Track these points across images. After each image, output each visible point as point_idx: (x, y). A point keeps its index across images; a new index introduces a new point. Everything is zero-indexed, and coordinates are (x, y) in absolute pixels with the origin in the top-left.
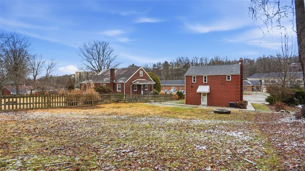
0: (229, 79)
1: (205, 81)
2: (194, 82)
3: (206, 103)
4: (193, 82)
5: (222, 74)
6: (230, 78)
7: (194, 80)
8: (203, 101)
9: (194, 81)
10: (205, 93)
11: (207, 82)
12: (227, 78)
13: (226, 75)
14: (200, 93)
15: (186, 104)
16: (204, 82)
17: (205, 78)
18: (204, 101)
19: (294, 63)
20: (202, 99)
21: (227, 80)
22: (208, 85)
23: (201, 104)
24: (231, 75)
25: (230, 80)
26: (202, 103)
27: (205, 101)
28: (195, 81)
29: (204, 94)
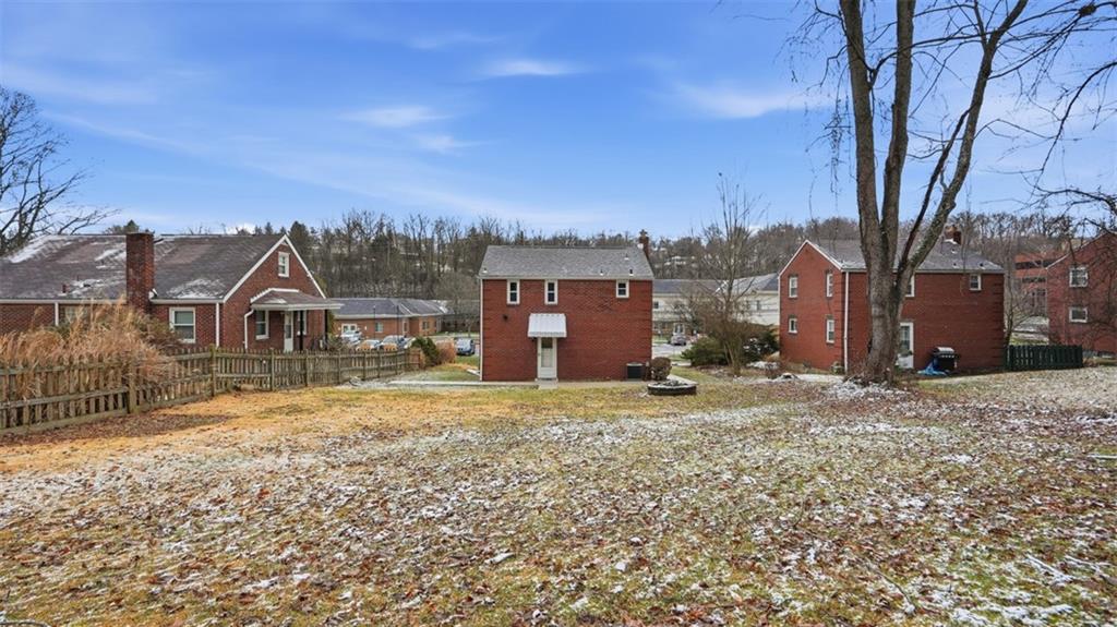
0: (622, 292)
1: (551, 298)
2: (513, 303)
3: (552, 372)
4: (509, 301)
5: (602, 276)
6: (627, 289)
7: (511, 294)
8: (543, 366)
9: (513, 297)
10: (551, 339)
11: (556, 302)
12: (617, 288)
13: (614, 281)
14: (535, 340)
15: (483, 380)
16: (547, 302)
17: (551, 287)
18: (547, 364)
19: (678, 257)
20: (539, 358)
21: (618, 296)
22: (561, 312)
23: (536, 376)
24: (631, 281)
25: (627, 295)
26: (542, 372)
27: (551, 366)
28: (515, 300)
29: (547, 343)
